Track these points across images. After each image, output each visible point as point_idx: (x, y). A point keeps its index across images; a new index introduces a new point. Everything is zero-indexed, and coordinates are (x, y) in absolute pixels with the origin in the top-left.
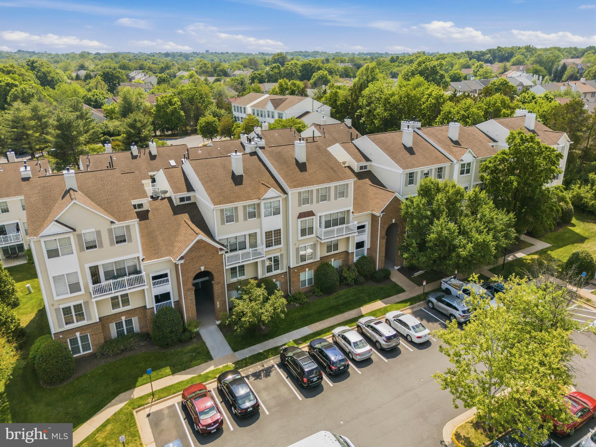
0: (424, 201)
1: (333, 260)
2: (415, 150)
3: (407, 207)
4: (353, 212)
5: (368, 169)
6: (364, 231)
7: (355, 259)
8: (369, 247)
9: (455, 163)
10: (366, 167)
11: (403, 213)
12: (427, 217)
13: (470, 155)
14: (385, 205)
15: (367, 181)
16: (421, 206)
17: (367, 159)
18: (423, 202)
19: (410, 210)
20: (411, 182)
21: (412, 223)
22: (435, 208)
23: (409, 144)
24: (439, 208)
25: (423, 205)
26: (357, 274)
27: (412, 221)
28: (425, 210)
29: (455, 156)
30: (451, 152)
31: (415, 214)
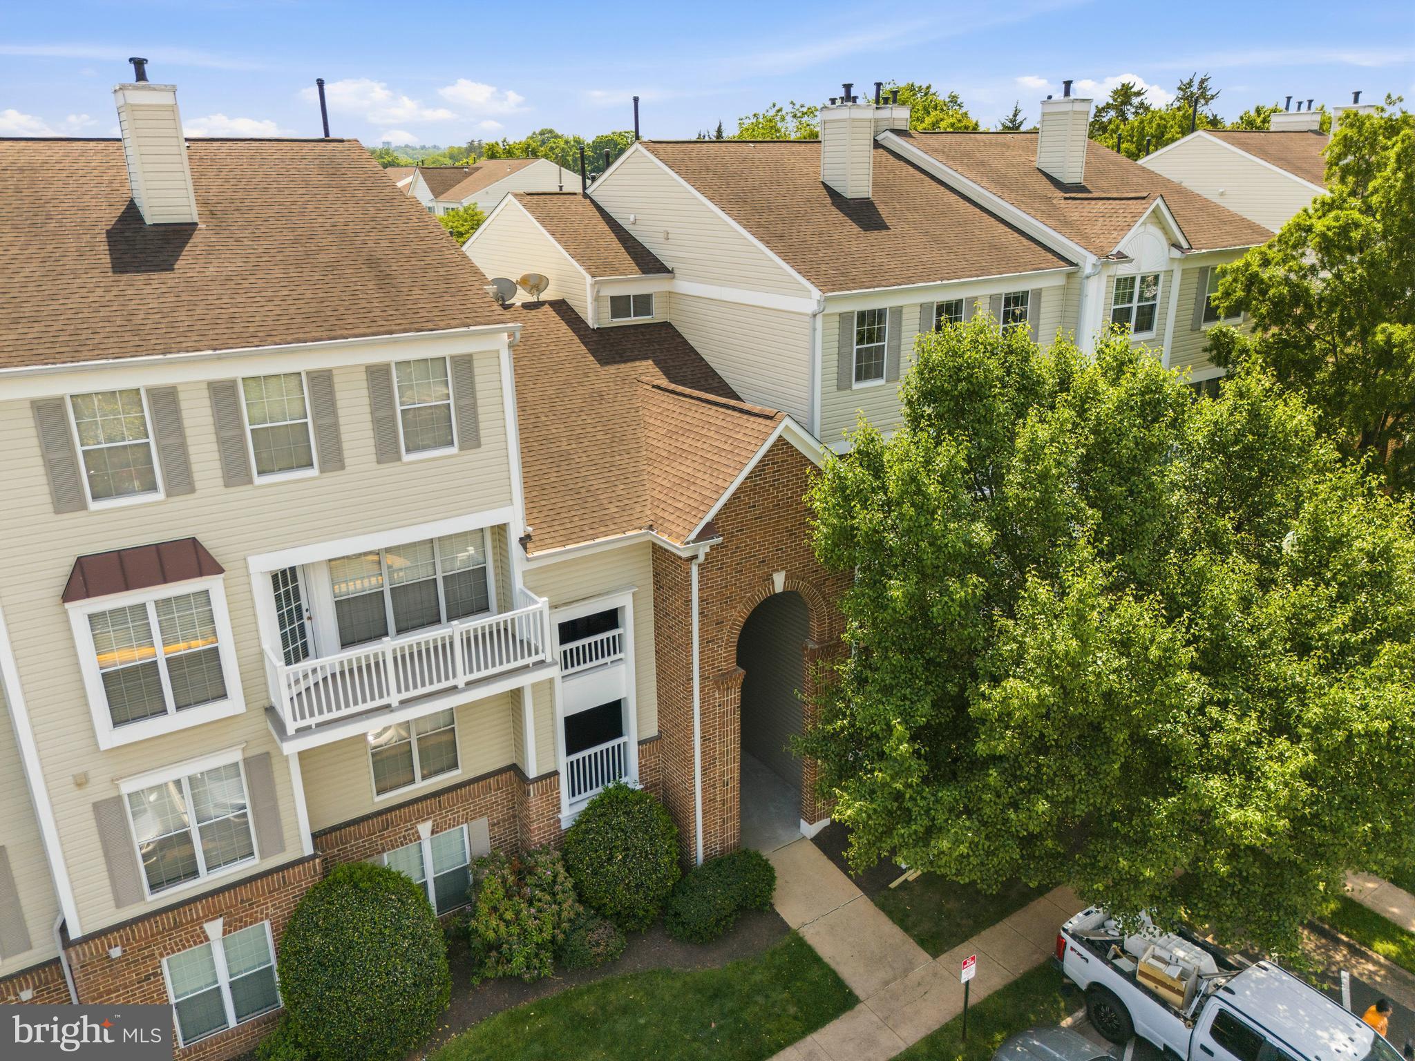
0: (951, 453)
1: (425, 828)
2: (883, 210)
3: (845, 494)
4: (525, 541)
5: (657, 316)
6: (613, 647)
7: (570, 809)
8: (652, 731)
9: (1088, 270)
10: (643, 304)
11: (820, 533)
12: (971, 561)
13: (1158, 233)
14: (719, 491)
15: (647, 370)
16: (933, 489)
17: (649, 263)
18: (941, 463)
19: (864, 519)
20: (869, 366)
21: (880, 602)
22: (1021, 504)
23: (858, 185)
24: (1045, 503)
25: (945, 480)
26: (570, 906)
27: (877, 584)
28: (957, 516)
29: (1085, 241)
30: (1064, 225)
31: (892, 539)
